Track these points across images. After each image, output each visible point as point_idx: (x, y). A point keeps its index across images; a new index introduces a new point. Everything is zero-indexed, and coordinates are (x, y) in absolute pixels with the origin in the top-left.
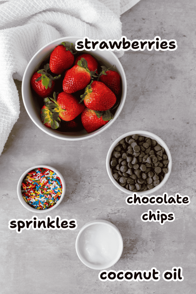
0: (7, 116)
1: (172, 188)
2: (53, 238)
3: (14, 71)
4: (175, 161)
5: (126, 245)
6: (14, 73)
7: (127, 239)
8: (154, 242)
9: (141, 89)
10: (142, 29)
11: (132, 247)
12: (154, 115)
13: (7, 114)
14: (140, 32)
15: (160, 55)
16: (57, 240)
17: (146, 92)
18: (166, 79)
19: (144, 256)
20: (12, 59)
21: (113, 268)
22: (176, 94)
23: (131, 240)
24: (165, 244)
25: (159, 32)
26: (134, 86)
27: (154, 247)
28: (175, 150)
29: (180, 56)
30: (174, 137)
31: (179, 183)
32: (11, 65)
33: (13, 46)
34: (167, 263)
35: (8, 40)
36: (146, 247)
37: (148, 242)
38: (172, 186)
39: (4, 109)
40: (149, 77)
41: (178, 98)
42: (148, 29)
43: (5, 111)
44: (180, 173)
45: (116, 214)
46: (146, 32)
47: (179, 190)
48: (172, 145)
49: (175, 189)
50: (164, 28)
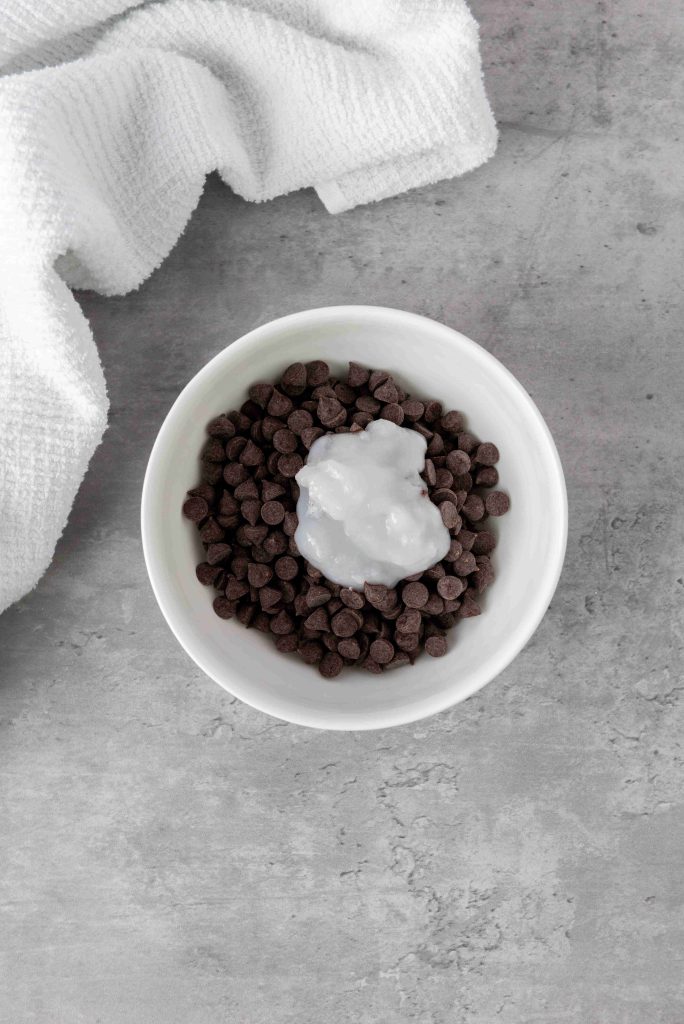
0: (59, 427)
1: (644, 680)
2: (156, 883)
3: (57, 247)
4: (658, 569)
5: (458, 913)
6: (61, 256)
7: (462, 887)
8: (569, 901)
9: (516, 277)
10: (521, 28)
11: (481, 921)
12: (572, 380)
13: (59, 417)
14: (511, 44)
15: (596, 134)
16: (172, 891)
17: (536, 286)
18: (619, 236)
19: (530, 957)
20: (51, 201)
21: (401, 1005)
22: (660, 296)
23: (475, 892)
24: (617, 910)
25: (592, 40)
26: (488, 261)
27: (569, 921)
28: (655, 524)
29: (677, 140)
30: (654, 469)
31: (673, 659)
32: (44, 227)
33: (47, 147)
34: (621, 987)
35: (26, 123)
36: (538, 922)
37: (544, 900)
38: (643, 671)
39: (46, 399)
40: (548, 228)
41: (667, 312)
42: (547, 29)
43: (50, 405)
44: (678, 620)
45: (417, 787)
46: (537, 43)
47: (672, 687)
48: (645, 505)
49: (656, 682)
50: (610, 27)
